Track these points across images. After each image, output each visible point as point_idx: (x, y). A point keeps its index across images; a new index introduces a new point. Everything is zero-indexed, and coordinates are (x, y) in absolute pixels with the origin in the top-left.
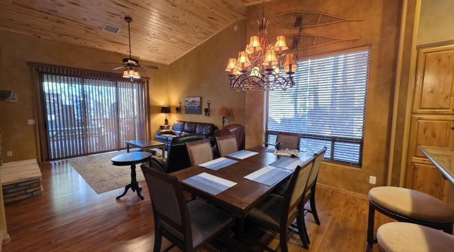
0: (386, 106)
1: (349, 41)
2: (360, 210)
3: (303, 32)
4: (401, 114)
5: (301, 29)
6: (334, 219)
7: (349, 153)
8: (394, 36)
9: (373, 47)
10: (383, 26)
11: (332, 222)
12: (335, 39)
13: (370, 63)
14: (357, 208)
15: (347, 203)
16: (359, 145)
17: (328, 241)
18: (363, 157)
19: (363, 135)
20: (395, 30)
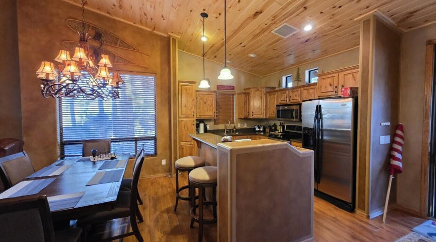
0: (167, 114)
1: (142, 67)
2: (161, 184)
3: (104, 47)
4: (175, 118)
5: (102, 45)
6: (149, 196)
7: (149, 148)
8: (167, 72)
9: (157, 75)
10: (161, 64)
11: (149, 199)
12: (133, 63)
13: (156, 85)
14: (159, 184)
15: (152, 183)
16: (153, 141)
17: (153, 210)
18: (158, 148)
19: (156, 134)
20: (167, 69)
